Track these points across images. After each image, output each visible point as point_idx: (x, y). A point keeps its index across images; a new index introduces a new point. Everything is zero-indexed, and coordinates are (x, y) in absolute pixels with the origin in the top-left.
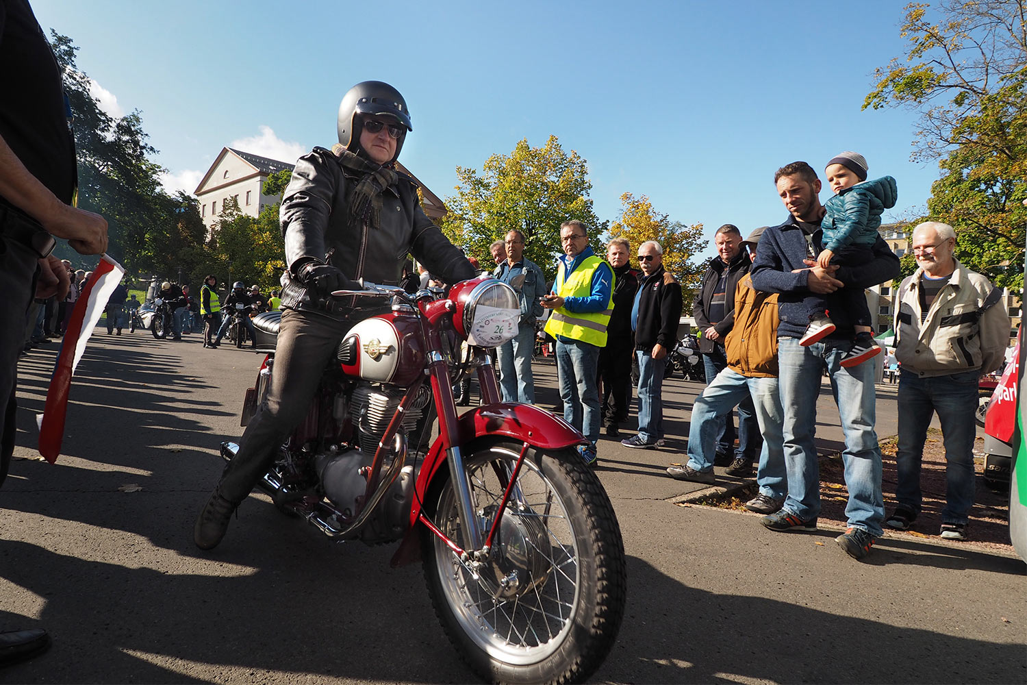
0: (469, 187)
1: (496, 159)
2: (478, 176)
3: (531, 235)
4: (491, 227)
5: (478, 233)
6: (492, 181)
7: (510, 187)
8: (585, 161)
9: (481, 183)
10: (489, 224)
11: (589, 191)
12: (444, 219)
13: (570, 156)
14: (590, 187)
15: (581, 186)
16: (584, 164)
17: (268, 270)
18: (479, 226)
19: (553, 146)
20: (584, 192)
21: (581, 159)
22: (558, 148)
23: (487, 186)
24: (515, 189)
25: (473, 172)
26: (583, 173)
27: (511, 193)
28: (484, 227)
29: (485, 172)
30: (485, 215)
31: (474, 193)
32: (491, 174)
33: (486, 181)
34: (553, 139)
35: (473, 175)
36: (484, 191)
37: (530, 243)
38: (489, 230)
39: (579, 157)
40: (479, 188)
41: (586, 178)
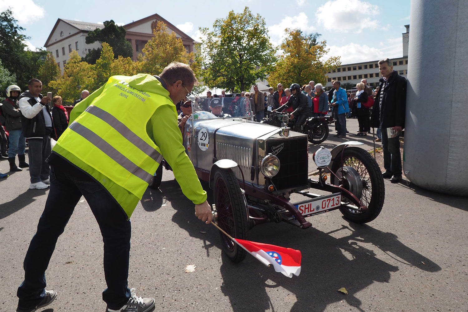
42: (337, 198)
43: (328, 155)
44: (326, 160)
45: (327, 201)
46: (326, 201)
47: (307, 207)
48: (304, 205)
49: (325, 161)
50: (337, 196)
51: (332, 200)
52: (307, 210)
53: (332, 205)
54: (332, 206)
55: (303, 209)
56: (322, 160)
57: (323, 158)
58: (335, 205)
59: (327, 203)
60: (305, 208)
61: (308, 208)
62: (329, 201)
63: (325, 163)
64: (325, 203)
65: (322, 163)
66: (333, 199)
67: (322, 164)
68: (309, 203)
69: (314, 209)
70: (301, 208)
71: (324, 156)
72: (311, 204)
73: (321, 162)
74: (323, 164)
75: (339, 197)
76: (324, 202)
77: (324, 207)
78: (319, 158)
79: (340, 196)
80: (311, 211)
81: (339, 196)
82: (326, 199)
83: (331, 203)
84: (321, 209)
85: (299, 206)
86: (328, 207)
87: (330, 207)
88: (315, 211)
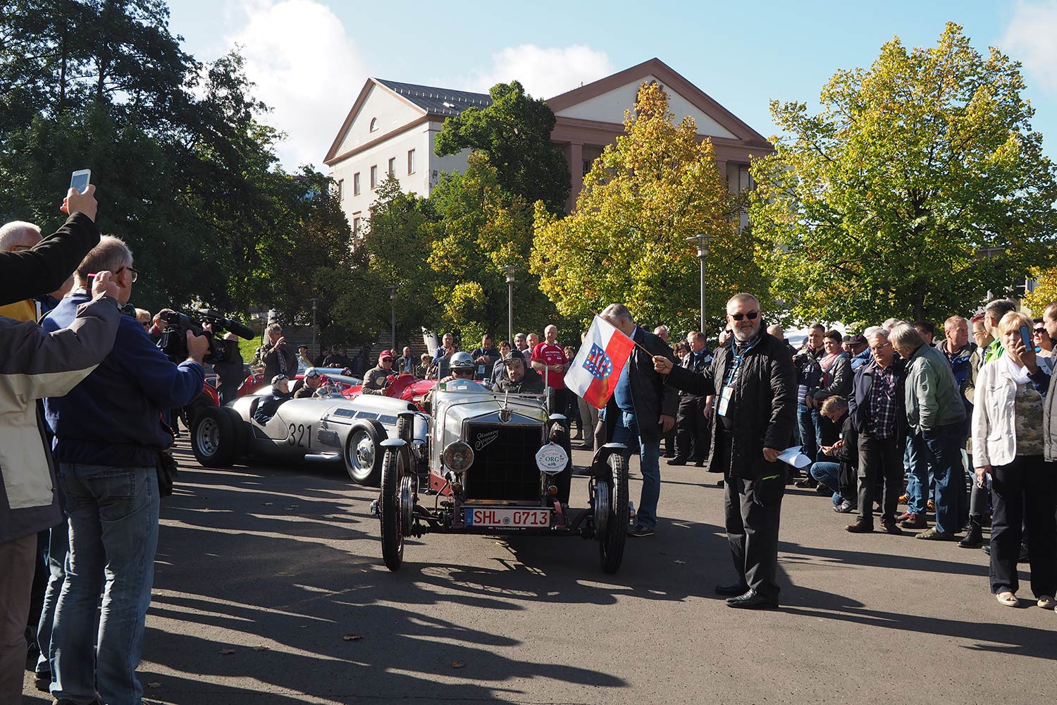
0: (795, 136)
1: (843, 78)
2: (811, 113)
3: (920, 213)
4: (840, 209)
5: (815, 219)
6: (838, 119)
7: (871, 133)
8: (1019, 65)
9: (816, 125)
10: (836, 203)
11: (1030, 121)
12: (752, 197)
13: (987, 58)
14: (1031, 112)
15: (1015, 112)
16: (1017, 69)
17: (456, 301)
18: (817, 207)
19: (955, 42)
20: (1020, 124)
21: (1011, 62)
22: (964, 45)
23: (828, 131)
24: (881, 137)
25: (801, 108)
26: (1016, 86)
27: (874, 144)
28: (826, 207)
29: (824, 106)
30: (827, 184)
31: (804, 144)
32: (835, 108)
33: (827, 122)
34: (953, 29)
35: (801, 113)
36: (823, 140)
37: (919, 228)
38: (835, 212)
39: (1006, 58)
40: (814, 136)
41: (1023, 95)
42: (541, 513)
44: (558, 464)
45: (523, 515)
46: (521, 514)
47: (487, 514)
48: (482, 511)
49: (555, 464)
50: (542, 511)
51: (532, 515)
52: (487, 519)
53: (533, 522)
55: (481, 517)
56: (549, 463)
57: (552, 459)
58: (539, 523)
59: (523, 518)
60: (485, 517)
61: (490, 517)
62: (526, 515)
63: (554, 467)
64: (520, 517)
65: (550, 466)
66: (535, 514)
67: (548, 468)
68: (490, 510)
69: (500, 520)
70: (478, 514)
71: (554, 456)
72: (494, 512)
73: (547, 465)
74: (550, 468)
75: (546, 513)
76: (517, 515)
77: (517, 521)
78: (544, 459)
79: (548, 512)
80: (494, 522)
81: (545, 511)
82: (521, 511)
83: (531, 519)
84: (511, 524)
85: (475, 510)
86: (524, 523)
87: (528, 524)
88: (502, 524)
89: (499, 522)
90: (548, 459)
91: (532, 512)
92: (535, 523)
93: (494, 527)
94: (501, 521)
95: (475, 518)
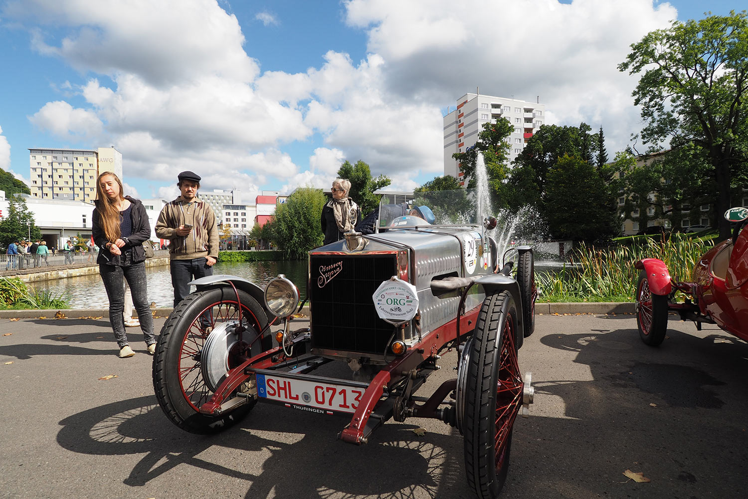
42: (353, 391)
43: (408, 297)
44: (404, 309)
45: (328, 391)
46: (325, 390)
48: (275, 379)
49: (399, 309)
50: (354, 389)
51: (340, 393)
52: (282, 392)
53: (342, 403)
54: (341, 406)
55: (275, 386)
56: (393, 306)
57: (395, 301)
58: (351, 406)
59: (328, 395)
60: (279, 388)
61: (284, 389)
62: (332, 391)
63: (399, 313)
64: (323, 393)
65: (393, 312)
66: (344, 392)
67: (391, 314)
68: (284, 379)
69: (297, 396)
71: (398, 297)
72: (289, 383)
73: (389, 310)
74: (394, 314)
75: (360, 392)
76: (320, 391)
77: (320, 399)
78: (384, 301)
79: (364, 390)
80: (291, 398)
81: (358, 389)
82: (325, 386)
83: (338, 400)
84: (313, 403)
85: (267, 378)
86: (330, 404)
87: (336, 406)
88: (301, 401)
89: (297, 398)
90: (389, 302)
91: (339, 388)
92: (345, 406)
93: (292, 404)
94: (300, 397)
95: (268, 389)
